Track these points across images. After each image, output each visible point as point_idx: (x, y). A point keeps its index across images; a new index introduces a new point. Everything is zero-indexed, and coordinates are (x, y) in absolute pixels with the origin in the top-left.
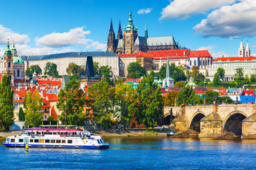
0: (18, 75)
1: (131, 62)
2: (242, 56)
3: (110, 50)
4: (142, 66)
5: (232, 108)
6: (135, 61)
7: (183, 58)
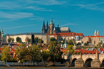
0: (4, 42)
1: (52, 37)
2: (96, 35)
3: (43, 32)
4: (56, 39)
5: (88, 56)
6: (53, 37)
7: (72, 36)
